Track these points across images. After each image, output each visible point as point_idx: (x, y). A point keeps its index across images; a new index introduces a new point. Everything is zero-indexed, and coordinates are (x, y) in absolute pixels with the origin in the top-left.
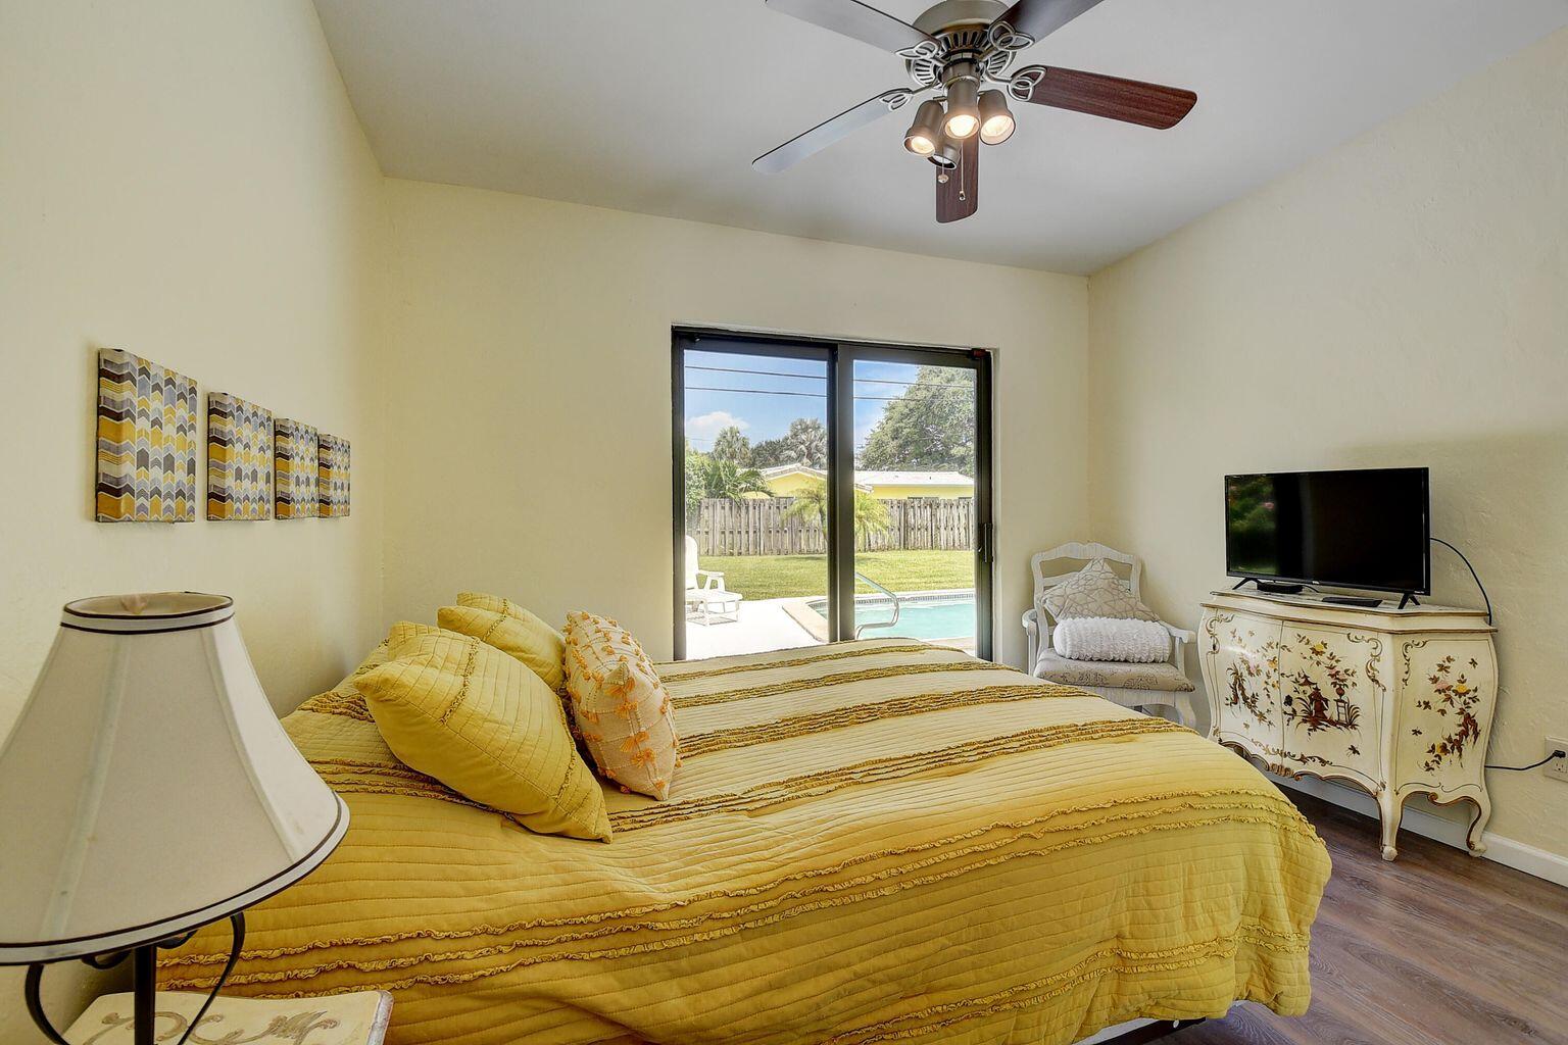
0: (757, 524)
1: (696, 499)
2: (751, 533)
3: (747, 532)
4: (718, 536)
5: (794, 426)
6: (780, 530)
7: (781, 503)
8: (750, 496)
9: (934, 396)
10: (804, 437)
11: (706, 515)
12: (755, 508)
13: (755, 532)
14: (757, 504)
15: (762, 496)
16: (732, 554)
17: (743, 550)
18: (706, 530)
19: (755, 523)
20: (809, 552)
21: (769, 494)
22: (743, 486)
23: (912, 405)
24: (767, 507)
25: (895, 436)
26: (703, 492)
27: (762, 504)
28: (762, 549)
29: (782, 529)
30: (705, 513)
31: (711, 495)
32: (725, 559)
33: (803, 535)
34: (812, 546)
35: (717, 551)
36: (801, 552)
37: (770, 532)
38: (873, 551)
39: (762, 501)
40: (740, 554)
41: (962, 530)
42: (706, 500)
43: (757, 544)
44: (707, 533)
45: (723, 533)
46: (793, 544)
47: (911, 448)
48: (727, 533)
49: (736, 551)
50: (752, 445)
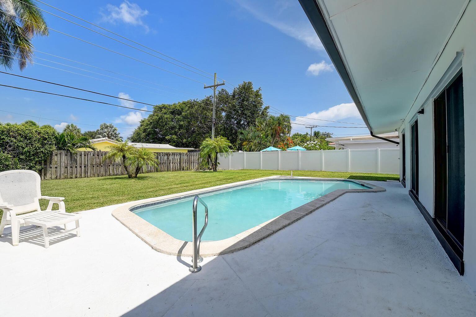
0: (86, 163)
1: (49, 151)
2: (83, 167)
3: (81, 167)
4: (63, 169)
5: (101, 126)
6: (99, 165)
7: (99, 154)
8: (82, 150)
9: (159, 118)
10: (106, 130)
11: (56, 159)
12: (85, 155)
13: (85, 167)
14: (86, 154)
15: (90, 150)
16: (71, 178)
17: (78, 176)
18: (56, 166)
19: (85, 162)
20: (114, 175)
21: (93, 149)
22: (79, 144)
23: (151, 121)
24: (92, 155)
25: (145, 131)
26: (54, 148)
27: (89, 153)
28: (89, 174)
29: (100, 164)
30: (55, 158)
31: (59, 149)
32: (67, 180)
33: (111, 167)
34: (115, 172)
35: (62, 177)
36: (110, 175)
37: (94, 166)
38: (144, 173)
39: (89, 152)
40: (76, 177)
41: (178, 164)
42: (56, 151)
43: (86, 172)
44: (56, 168)
45: (66, 167)
46: (106, 172)
47: (151, 136)
48: (69, 168)
49: (74, 176)
50: (83, 132)
